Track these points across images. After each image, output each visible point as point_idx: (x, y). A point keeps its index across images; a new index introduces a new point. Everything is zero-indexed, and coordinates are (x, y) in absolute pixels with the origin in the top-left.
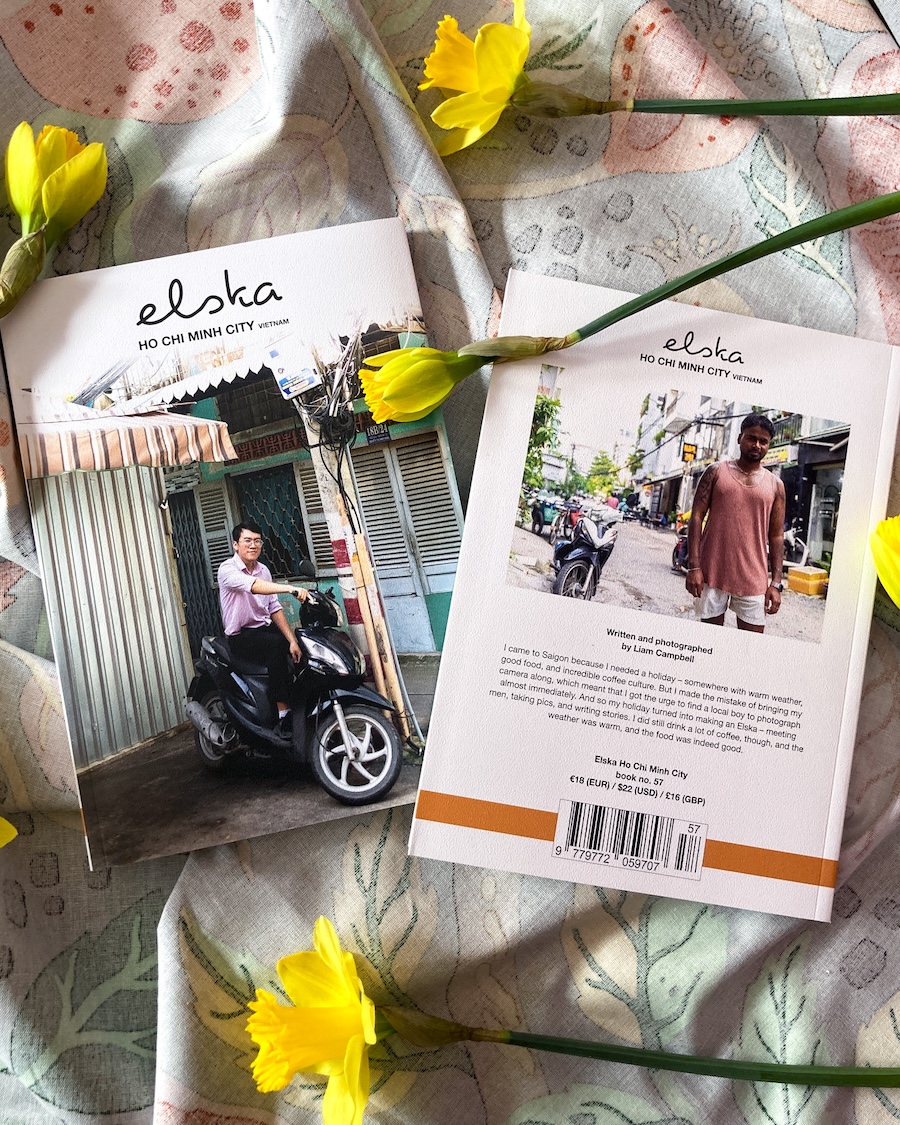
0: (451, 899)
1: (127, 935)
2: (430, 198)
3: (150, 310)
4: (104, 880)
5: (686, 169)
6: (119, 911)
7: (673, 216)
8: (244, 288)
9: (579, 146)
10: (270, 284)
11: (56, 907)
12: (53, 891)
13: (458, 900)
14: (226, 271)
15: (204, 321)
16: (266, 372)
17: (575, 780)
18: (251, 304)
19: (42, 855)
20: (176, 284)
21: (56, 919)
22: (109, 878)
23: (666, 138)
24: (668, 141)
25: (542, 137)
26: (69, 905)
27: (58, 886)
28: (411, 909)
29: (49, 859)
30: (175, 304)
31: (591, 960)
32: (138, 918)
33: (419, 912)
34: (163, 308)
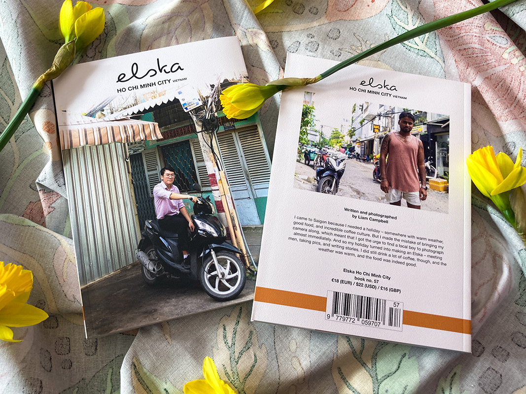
0: (274, 351)
1: (105, 379)
2: (250, 30)
3: (123, 76)
4: (93, 351)
5: (362, 18)
6: (101, 367)
7: (358, 37)
8: (166, 66)
9: (315, 11)
10: (178, 64)
11: (67, 365)
12: (66, 357)
13: (278, 352)
14: (158, 59)
15: (148, 80)
16: (176, 101)
17: (334, 281)
18: (170, 72)
19: (62, 339)
20: (135, 65)
21: (67, 371)
22: (96, 349)
23: (352, 6)
24: (353, 7)
25: (298, 7)
26: (75, 364)
27: (70, 354)
28: (253, 357)
29: (65, 340)
30: (134, 73)
31: (348, 384)
32: (111, 370)
33: (258, 358)
34: (129, 74)
